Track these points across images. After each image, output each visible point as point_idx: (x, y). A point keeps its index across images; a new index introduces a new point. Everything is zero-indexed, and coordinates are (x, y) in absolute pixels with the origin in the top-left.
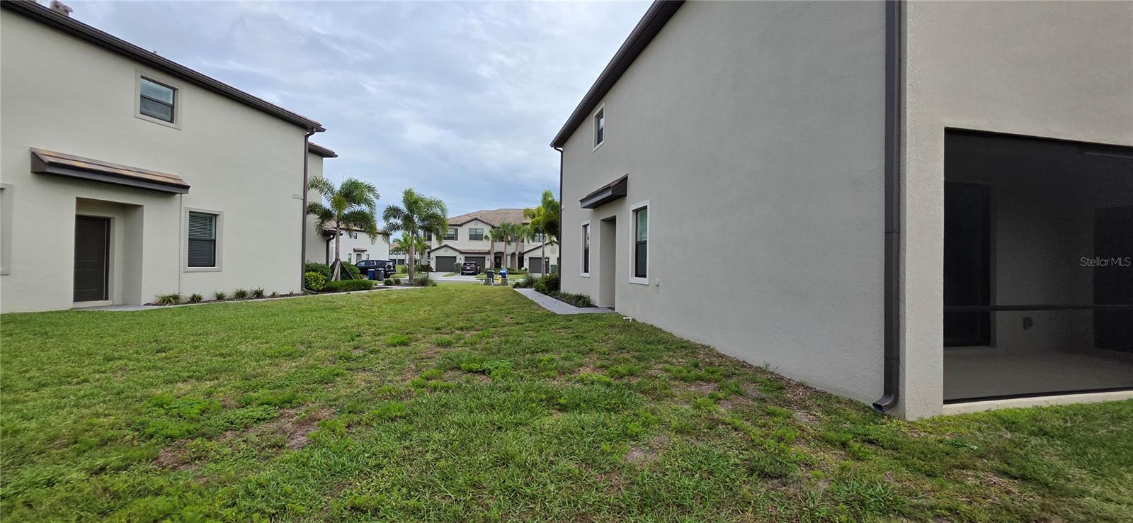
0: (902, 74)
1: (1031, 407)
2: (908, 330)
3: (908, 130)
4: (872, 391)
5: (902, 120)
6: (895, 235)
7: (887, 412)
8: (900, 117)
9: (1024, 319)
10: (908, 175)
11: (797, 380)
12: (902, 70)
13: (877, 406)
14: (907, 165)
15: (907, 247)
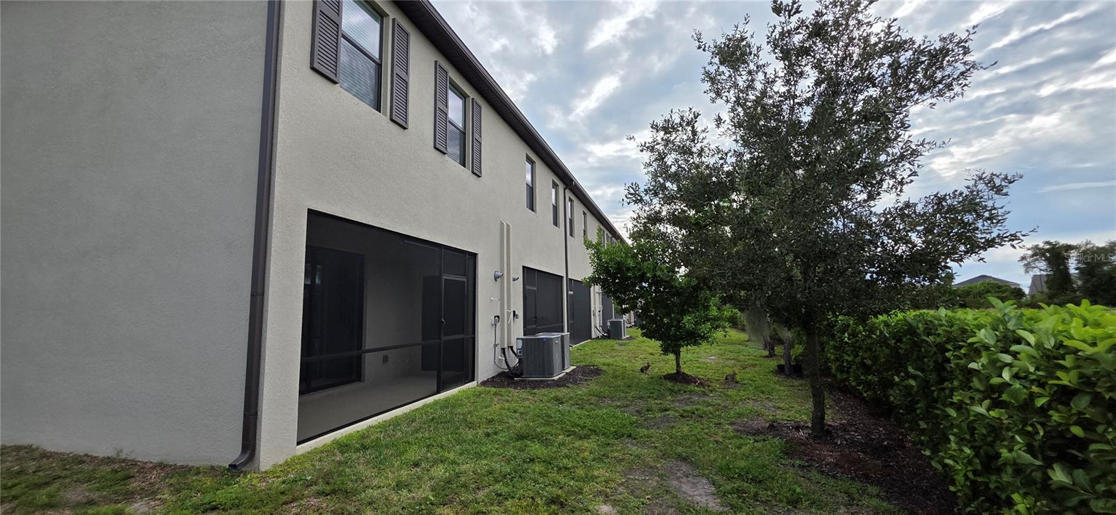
0: (273, 156)
1: (365, 427)
2: (265, 384)
3: (275, 205)
4: (231, 452)
5: (271, 195)
6: (259, 298)
7: (243, 469)
8: (269, 194)
9: (384, 357)
10: (273, 245)
11: (156, 460)
12: (274, 153)
13: (233, 466)
14: (273, 236)
15: (269, 309)
